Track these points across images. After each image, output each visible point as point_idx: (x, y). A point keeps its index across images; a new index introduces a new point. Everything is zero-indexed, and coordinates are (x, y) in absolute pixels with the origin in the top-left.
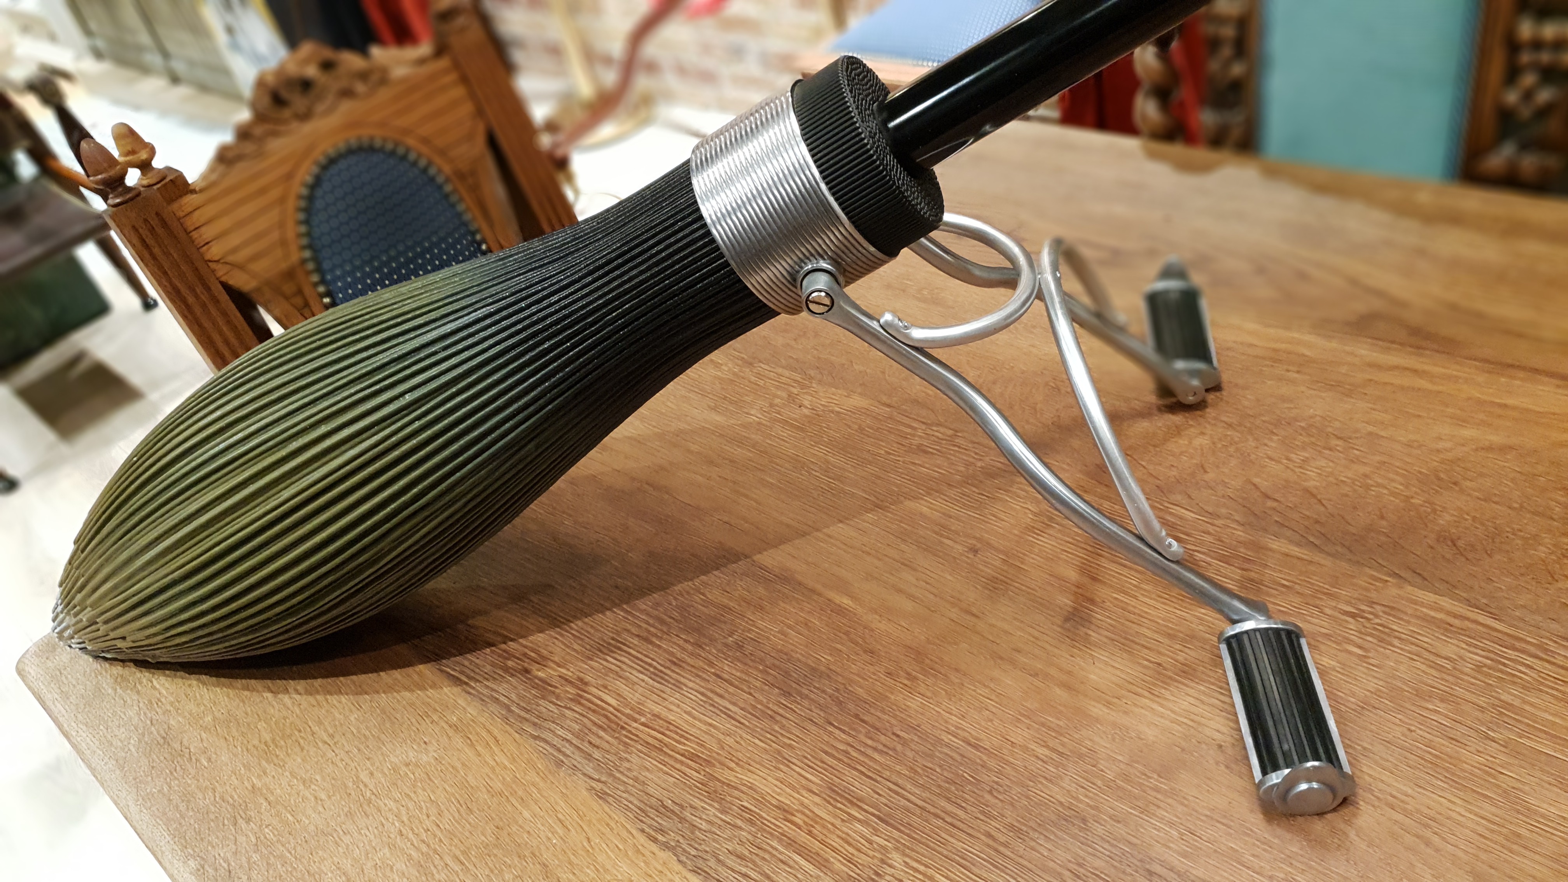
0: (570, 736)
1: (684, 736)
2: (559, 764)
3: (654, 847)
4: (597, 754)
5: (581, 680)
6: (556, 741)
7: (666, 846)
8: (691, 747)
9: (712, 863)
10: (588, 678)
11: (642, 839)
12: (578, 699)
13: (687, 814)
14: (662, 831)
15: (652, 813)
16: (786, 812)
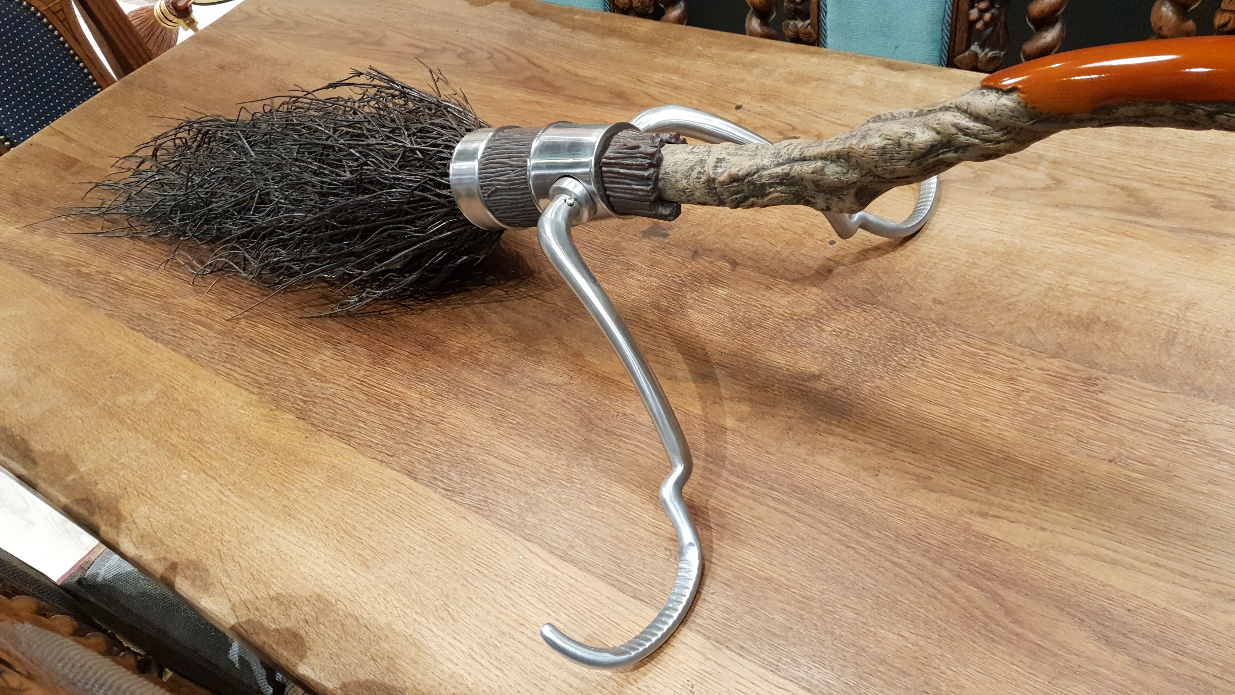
0: (98, 295)
1: (154, 287)
2: (91, 306)
3: (134, 332)
4: (111, 301)
5: (107, 272)
6: (91, 298)
7: (139, 331)
8: (158, 292)
9: (160, 334)
10: (110, 271)
11: (128, 330)
12: (104, 280)
13: (152, 318)
14: (138, 326)
15: (135, 319)
16: (198, 311)
